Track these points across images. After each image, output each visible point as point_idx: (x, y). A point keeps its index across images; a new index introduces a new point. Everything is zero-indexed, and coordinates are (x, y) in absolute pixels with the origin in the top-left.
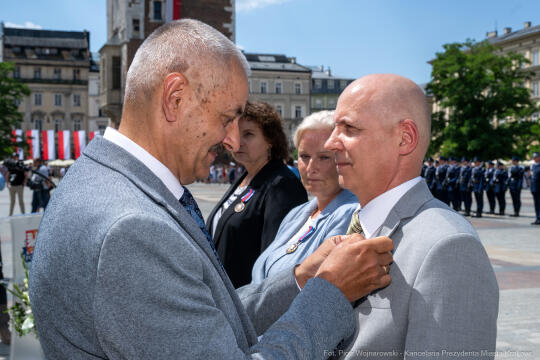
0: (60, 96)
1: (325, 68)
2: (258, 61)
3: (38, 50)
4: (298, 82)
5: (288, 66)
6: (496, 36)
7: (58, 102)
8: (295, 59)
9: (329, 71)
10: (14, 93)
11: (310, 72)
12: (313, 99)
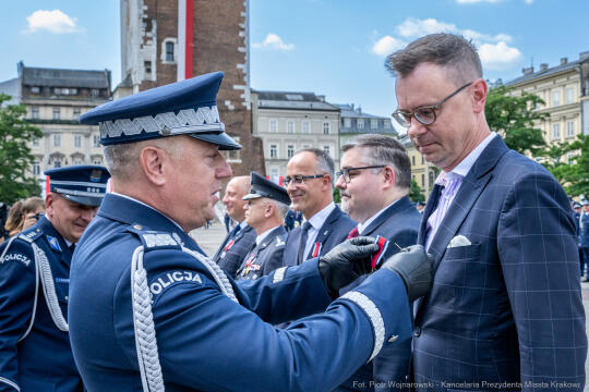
0: (79, 138)
1: (355, 108)
2: (287, 100)
3: (57, 91)
4: (326, 121)
5: (316, 105)
6: (532, 72)
7: (78, 144)
8: (323, 97)
9: (360, 109)
10: (26, 135)
11: (339, 110)
12: (341, 138)
